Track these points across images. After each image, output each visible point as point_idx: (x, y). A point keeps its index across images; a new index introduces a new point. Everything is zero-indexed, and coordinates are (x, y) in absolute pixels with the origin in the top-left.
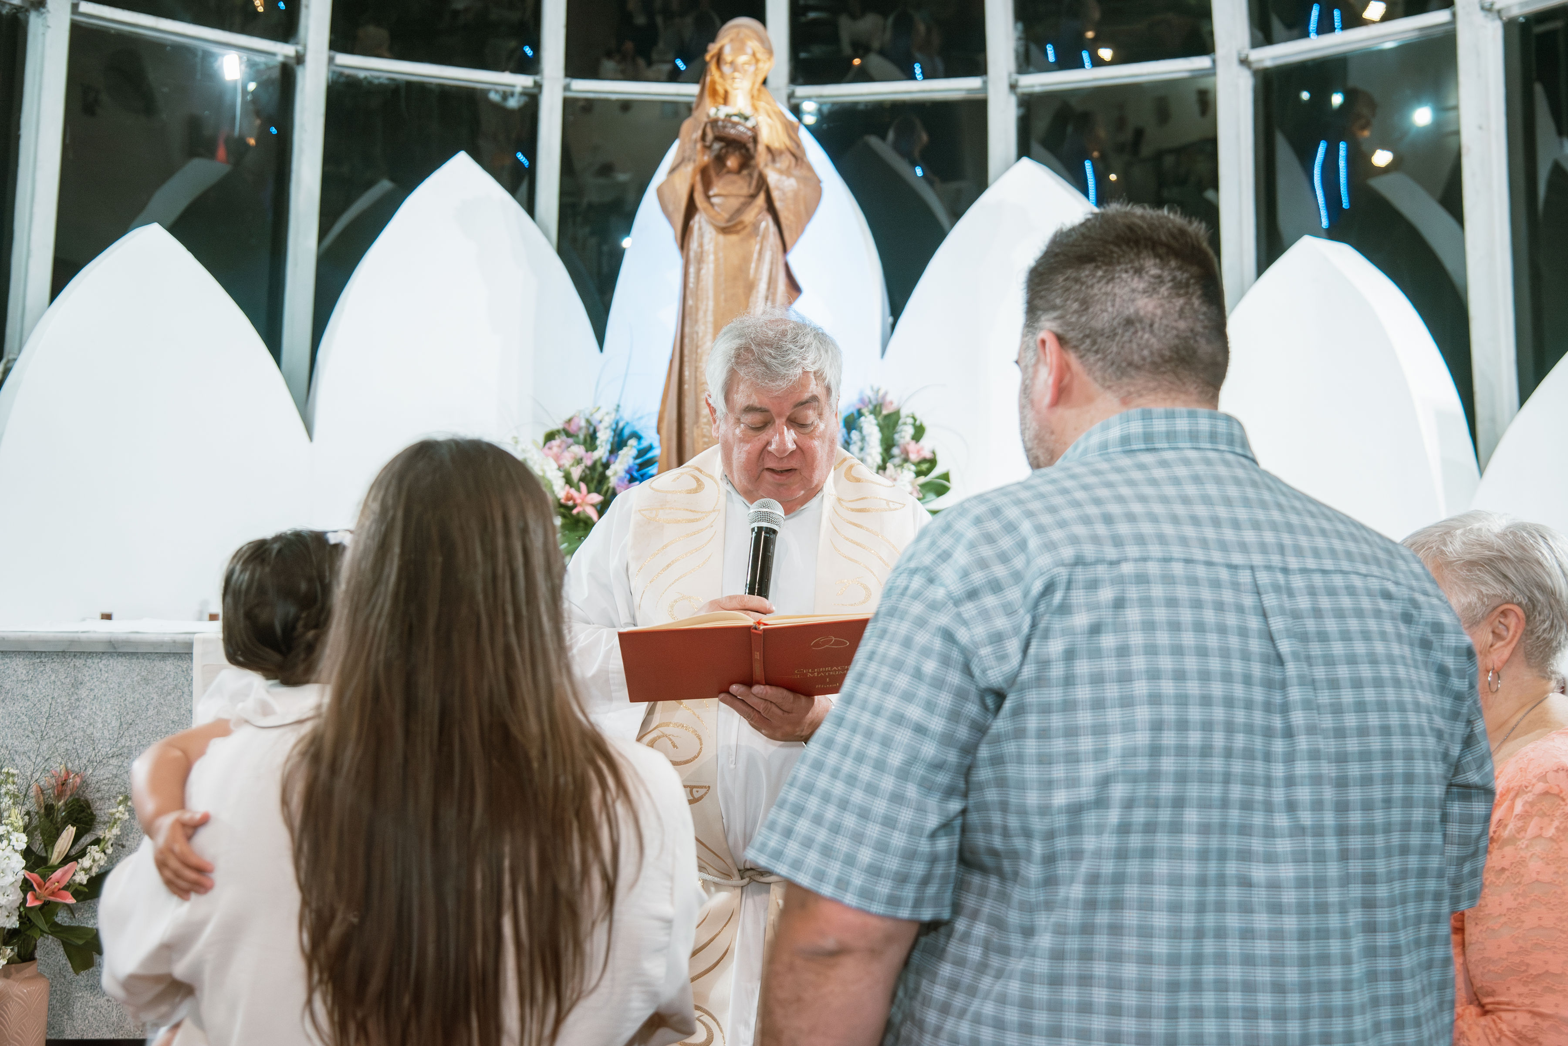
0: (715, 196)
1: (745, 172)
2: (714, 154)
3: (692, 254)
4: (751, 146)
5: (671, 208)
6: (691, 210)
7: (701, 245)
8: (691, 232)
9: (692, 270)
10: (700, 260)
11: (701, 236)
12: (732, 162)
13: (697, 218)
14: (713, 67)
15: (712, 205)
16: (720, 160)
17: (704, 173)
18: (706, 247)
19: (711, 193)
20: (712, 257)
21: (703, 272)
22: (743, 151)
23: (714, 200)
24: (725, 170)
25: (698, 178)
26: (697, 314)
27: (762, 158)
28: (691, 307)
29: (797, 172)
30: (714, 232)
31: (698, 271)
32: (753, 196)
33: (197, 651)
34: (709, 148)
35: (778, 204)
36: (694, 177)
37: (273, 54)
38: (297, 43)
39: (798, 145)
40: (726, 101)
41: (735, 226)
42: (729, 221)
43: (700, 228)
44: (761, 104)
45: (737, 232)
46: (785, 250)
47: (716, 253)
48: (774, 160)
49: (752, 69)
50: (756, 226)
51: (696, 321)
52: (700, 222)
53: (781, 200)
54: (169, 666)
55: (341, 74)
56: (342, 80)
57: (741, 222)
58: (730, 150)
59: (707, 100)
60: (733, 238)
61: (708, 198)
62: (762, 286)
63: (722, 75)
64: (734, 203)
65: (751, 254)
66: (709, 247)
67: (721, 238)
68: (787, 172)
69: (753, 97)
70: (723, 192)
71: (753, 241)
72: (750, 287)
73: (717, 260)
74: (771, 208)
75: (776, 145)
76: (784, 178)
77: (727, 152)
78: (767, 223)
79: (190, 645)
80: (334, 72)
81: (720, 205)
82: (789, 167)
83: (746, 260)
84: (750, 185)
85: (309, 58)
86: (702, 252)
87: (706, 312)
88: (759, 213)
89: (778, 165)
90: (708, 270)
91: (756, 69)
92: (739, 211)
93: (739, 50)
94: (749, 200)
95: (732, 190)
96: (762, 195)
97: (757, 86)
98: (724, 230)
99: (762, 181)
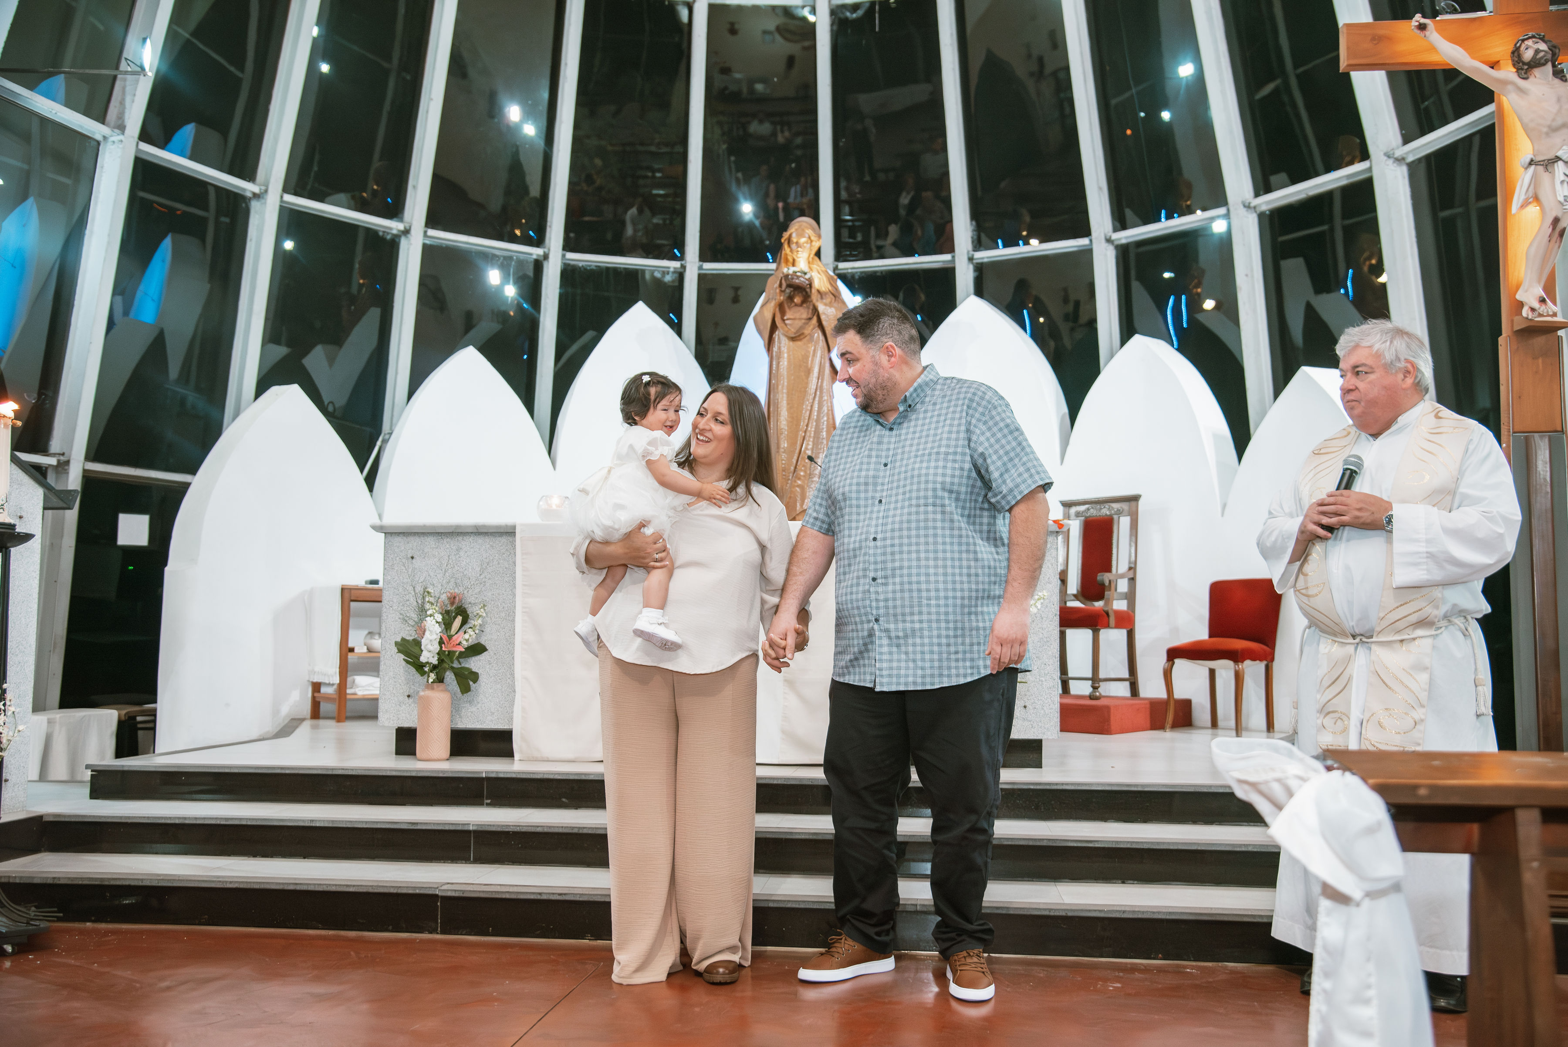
0: (787, 319)
1: (805, 305)
2: (787, 295)
3: (774, 354)
4: (808, 290)
5: (761, 327)
6: (774, 327)
7: (779, 348)
8: (774, 340)
9: (774, 363)
10: (779, 357)
11: (780, 343)
12: (797, 300)
13: (777, 333)
14: (786, 246)
15: (786, 325)
16: (791, 298)
17: (781, 307)
18: (783, 349)
19: (785, 318)
20: (786, 355)
21: (781, 363)
22: (804, 293)
23: (787, 322)
24: (793, 304)
25: (777, 309)
26: (777, 388)
27: (814, 297)
28: (774, 384)
29: (835, 305)
30: (787, 340)
31: (778, 363)
32: (810, 319)
33: (517, 531)
34: (784, 291)
35: (824, 323)
36: (775, 310)
37: (531, 254)
38: (544, 248)
39: (837, 289)
40: (794, 265)
41: (799, 336)
42: (795, 333)
43: (779, 338)
44: (814, 266)
45: (800, 340)
46: (829, 350)
47: (788, 353)
48: (822, 298)
49: (809, 245)
50: (811, 336)
51: (778, 393)
52: (778, 335)
53: (827, 321)
54: (504, 540)
55: (569, 265)
56: (569, 268)
57: (803, 334)
58: (796, 292)
59: (783, 264)
60: (799, 343)
61: (784, 320)
62: (816, 370)
63: (791, 251)
64: (798, 324)
65: (809, 352)
66: (784, 349)
67: (791, 343)
68: (830, 305)
69: (809, 263)
70: (791, 317)
71: (810, 345)
72: (809, 372)
73: (789, 356)
74: (821, 325)
75: (823, 289)
76: (828, 308)
77: (794, 294)
78: (818, 334)
79: (514, 527)
80: (565, 264)
81: (790, 325)
82: (831, 302)
83: (806, 357)
84: (808, 314)
85: (551, 256)
86: (780, 352)
87: (783, 387)
88: (814, 329)
89: (824, 301)
90: (784, 363)
91: (811, 246)
92: (802, 328)
93: (801, 235)
94: (807, 321)
95: (797, 315)
96: (815, 318)
97: (812, 256)
98: (793, 339)
99: (815, 310)
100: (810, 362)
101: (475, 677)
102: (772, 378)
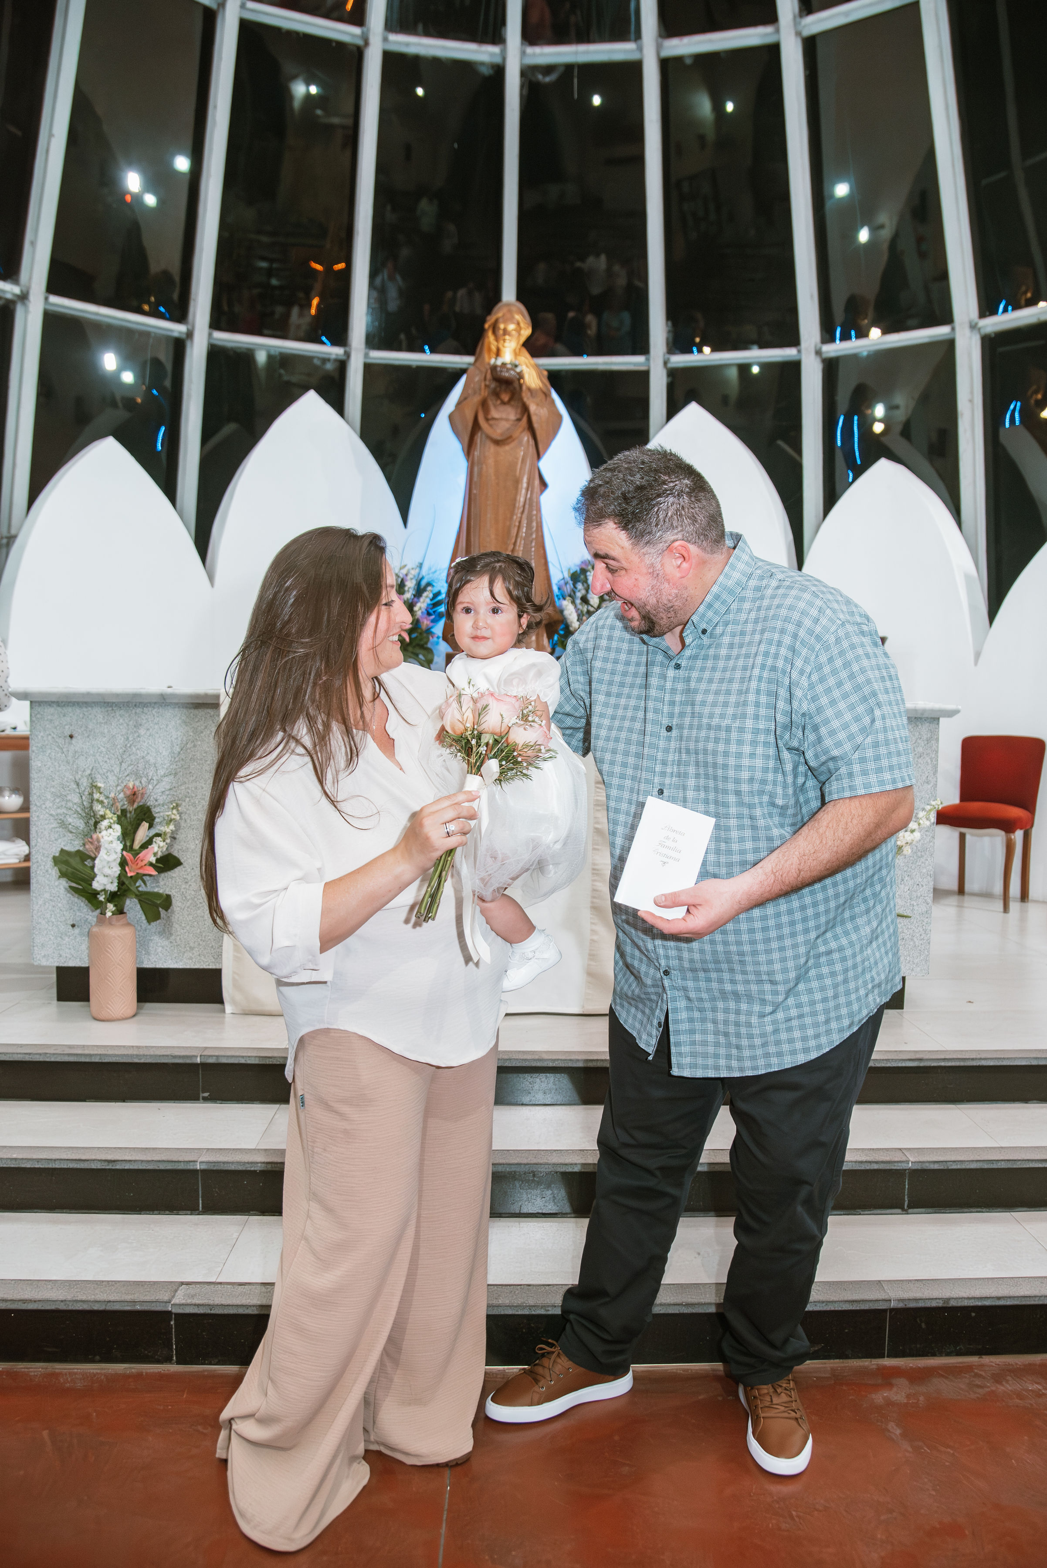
0: (492, 419)
2: (491, 390)
3: (475, 459)
5: (460, 428)
7: (482, 452)
8: (475, 443)
9: (476, 469)
10: (481, 463)
11: (482, 446)
13: (479, 434)
14: (489, 333)
15: (490, 425)
16: (496, 394)
17: (484, 404)
18: (486, 454)
19: (489, 417)
21: (484, 470)
22: (511, 389)
23: (491, 422)
24: (499, 402)
25: (480, 407)
26: (479, 499)
27: (525, 394)
29: (547, 405)
30: (491, 444)
31: (481, 470)
32: (519, 420)
34: (488, 386)
36: (477, 408)
39: (547, 387)
40: (498, 356)
41: (506, 439)
42: (501, 436)
43: (481, 441)
44: (522, 359)
45: (507, 444)
46: (539, 457)
47: (493, 458)
49: (517, 334)
50: (520, 440)
51: (479, 504)
52: (481, 437)
57: (511, 437)
58: (503, 388)
60: (506, 447)
63: (497, 338)
64: (505, 424)
65: (517, 458)
66: (488, 453)
67: (496, 447)
70: (497, 416)
71: (518, 450)
73: (493, 462)
75: (533, 386)
77: (501, 390)
81: (495, 425)
82: (542, 402)
83: (514, 463)
84: (516, 412)
86: (483, 457)
89: (535, 400)
90: (487, 469)
91: (519, 334)
92: (508, 429)
93: (506, 322)
94: (516, 422)
95: (504, 416)
96: (525, 419)
97: (519, 346)
98: (497, 443)
99: (525, 409)
100: (518, 470)
101: (167, 902)
102: (473, 486)
